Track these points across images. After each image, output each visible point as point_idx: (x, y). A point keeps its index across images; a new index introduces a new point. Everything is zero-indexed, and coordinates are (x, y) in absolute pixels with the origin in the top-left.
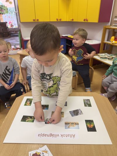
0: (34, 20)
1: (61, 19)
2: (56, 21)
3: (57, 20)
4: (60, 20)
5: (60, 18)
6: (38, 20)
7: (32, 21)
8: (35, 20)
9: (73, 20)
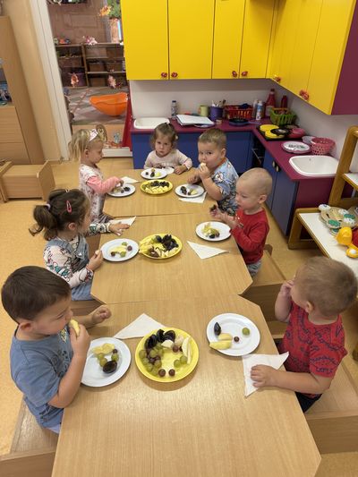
0: (164, 75)
1: (247, 72)
2: (231, 77)
3: (234, 74)
4: (245, 74)
5: (243, 70)
6: (175, 75)
7: (160, 78)
8: (166, 74)
9: (279, 80)
